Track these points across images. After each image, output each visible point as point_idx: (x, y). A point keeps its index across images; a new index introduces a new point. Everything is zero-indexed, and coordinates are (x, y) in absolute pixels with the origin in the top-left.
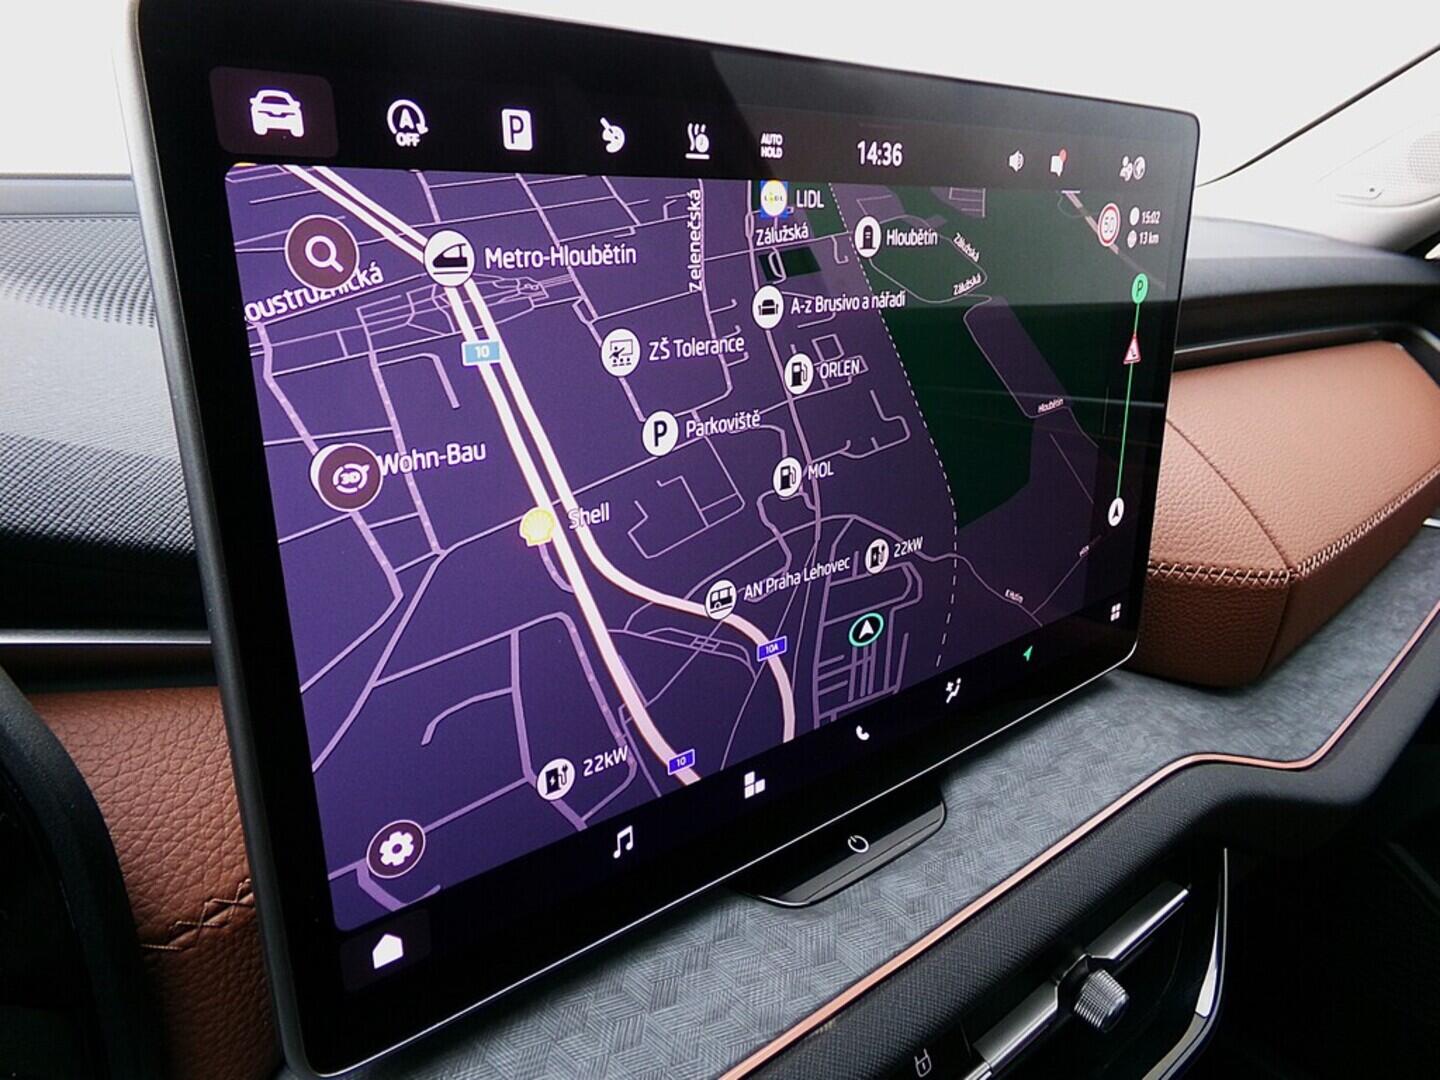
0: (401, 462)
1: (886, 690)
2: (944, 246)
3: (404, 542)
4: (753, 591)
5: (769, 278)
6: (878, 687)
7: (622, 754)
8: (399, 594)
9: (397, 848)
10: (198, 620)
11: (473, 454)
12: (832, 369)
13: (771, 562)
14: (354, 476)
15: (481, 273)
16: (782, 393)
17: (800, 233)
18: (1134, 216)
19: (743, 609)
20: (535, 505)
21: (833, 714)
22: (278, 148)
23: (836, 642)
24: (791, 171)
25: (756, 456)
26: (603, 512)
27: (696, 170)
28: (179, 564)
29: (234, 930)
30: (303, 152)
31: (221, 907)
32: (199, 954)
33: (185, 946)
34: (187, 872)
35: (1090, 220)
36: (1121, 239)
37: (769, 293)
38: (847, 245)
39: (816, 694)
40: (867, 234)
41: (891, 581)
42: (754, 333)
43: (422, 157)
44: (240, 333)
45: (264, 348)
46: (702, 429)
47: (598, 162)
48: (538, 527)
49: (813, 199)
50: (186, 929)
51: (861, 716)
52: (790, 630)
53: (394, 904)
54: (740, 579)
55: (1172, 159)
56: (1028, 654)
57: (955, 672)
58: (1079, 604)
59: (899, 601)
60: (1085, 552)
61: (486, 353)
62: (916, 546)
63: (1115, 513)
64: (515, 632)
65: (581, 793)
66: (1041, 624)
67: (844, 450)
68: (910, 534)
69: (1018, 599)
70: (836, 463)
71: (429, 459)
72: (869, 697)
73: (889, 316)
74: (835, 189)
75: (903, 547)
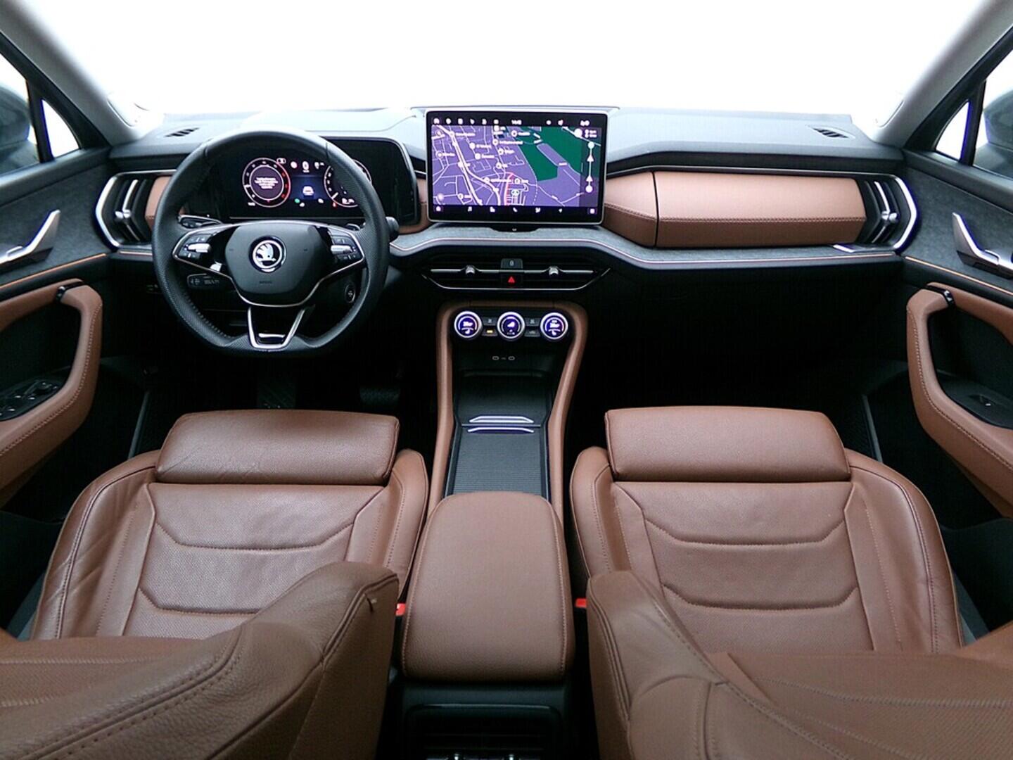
0: (446, 154)
1: (520, 204)
2: (532, 135)
3: (445, 163)
4: (493, 180)
5: (495, 138)
6: (519, 203)
7: (470, 196)
8: (443, 168)
9: (441, 197)
11: (452, 155)
12: (507, 152)
13: (494, 177)
14: (440, 155)
15: (456, 137)
16: (497, 153)
17: (501, 133)
18: (587, 131)
19: (490, 182)
20: (460, 162)
21: (509, 204)
23: (509, 192)
24: (500, 125)
25: (493, 162)
26: (469, 165)
27: (484, 125)
29: (426, 205)
34: (424, 197)
35: (572, 132)
36: (583, 135)
37: (495, 140)
38: (510, 135)
39: (505, 200)
40: (514, 133)
41: (521, 186)
42: (493, 145)
43: (451, 124)
44: (431, 140)
45: (433, 142)
46: (484, 157)
47: (470, 124)
48: (460, 164)
49: (503, 128)
50: (423, 203)
51: (516, 207)
52: (499, 188)
53: (439, 203)
54: (490, 178)
55: (599, 122)
56: (561, 210)
57: (538, 207)
58: (578, 206)
59: (523, 190)
60: (578, 195)
61: (455, 144)
62: (527, 181)
63: (589, 189)
64: (456, 177)
65: (464, 200)
66: (564, 205)
67: (510, 164)
68: (524, 179)
69: (556, 198)
70: (508, 165)
71: (448, 155)
72: (516, 204)
73: (519, 145)
74: (508, 127)
75: (523, 181)
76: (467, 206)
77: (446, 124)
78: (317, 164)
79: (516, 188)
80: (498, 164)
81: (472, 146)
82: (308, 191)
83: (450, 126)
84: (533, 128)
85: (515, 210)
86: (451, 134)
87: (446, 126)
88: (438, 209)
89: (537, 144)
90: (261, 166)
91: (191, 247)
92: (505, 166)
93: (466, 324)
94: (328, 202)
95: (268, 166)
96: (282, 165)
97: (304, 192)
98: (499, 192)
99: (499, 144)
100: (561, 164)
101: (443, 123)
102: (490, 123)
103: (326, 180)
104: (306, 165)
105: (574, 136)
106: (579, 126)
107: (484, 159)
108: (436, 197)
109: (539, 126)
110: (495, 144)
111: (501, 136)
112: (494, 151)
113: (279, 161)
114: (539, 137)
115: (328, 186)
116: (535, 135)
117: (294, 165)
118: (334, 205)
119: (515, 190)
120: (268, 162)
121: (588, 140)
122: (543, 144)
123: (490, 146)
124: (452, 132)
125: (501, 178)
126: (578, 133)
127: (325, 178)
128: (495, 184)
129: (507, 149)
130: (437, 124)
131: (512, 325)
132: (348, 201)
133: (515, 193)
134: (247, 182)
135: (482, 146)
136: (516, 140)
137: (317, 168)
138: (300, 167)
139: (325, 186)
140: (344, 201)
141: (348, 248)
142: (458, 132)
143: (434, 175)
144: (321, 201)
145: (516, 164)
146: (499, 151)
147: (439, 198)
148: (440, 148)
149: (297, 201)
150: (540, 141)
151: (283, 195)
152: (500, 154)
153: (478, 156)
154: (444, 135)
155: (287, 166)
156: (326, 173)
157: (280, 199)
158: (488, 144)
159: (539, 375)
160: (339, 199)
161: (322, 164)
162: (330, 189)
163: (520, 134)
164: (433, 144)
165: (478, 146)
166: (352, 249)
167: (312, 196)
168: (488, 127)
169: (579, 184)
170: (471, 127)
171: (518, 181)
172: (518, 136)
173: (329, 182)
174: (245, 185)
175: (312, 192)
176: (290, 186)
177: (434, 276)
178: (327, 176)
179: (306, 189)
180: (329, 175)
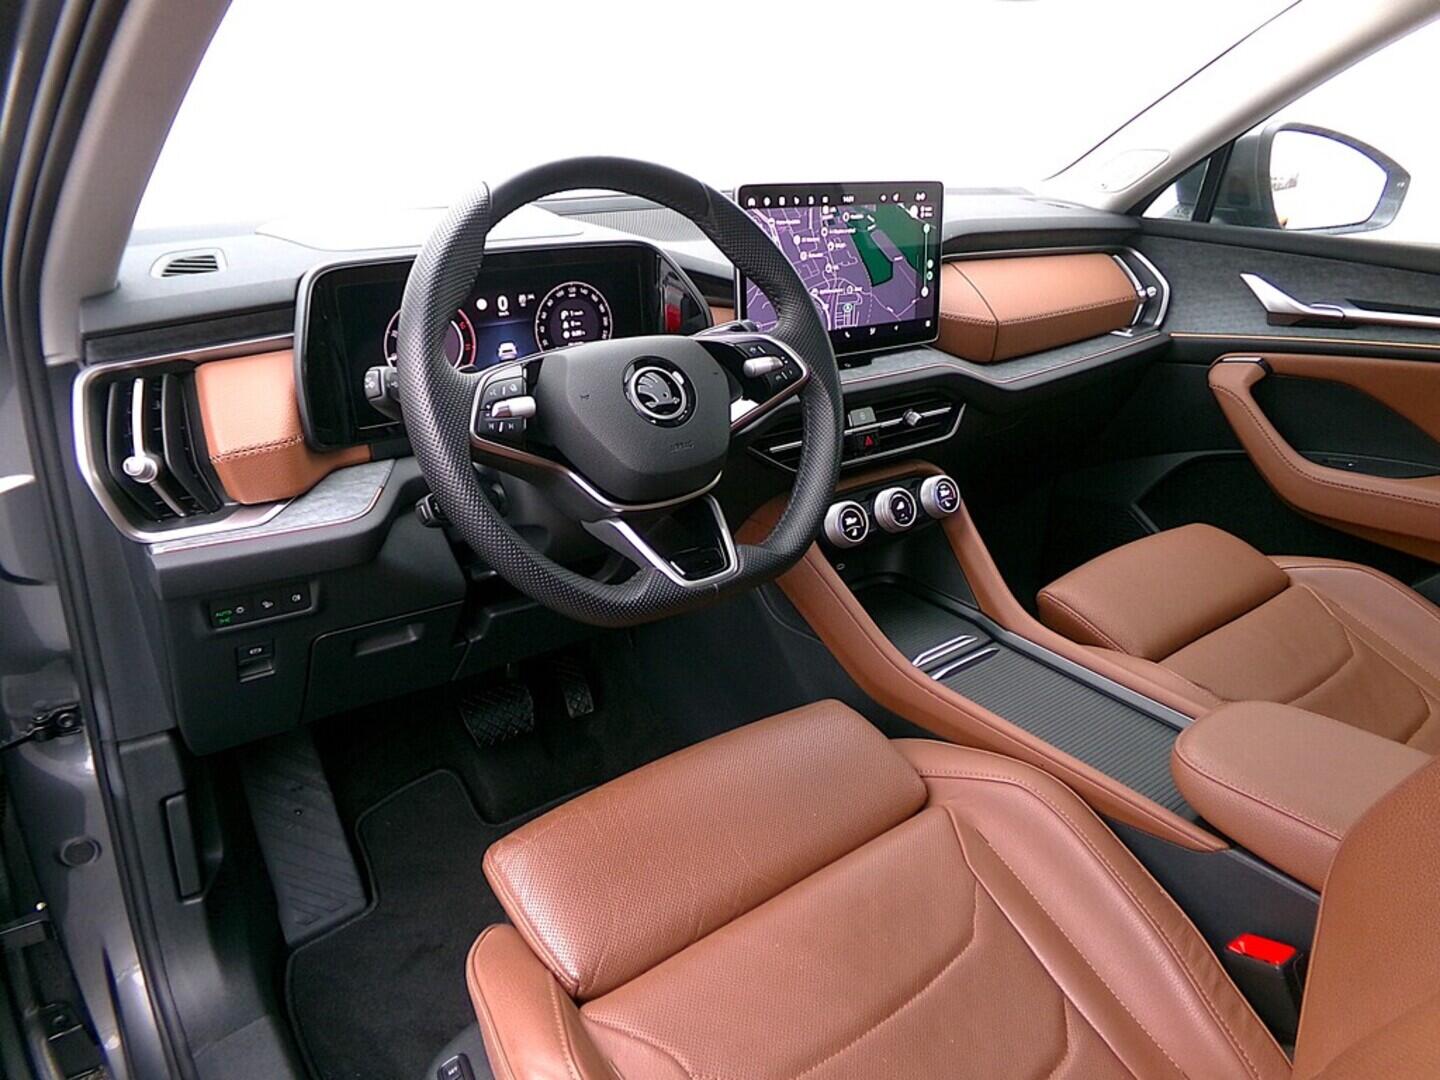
1: (853, 325)
2: (865, 218)
4: (822, 292)
5: (824, 225)
6: (851, 323)
12: (838, 246)
13: (824, 287)
15: (776, 225)
16: (827, 249)
17: (831, 217)
18: (922, 209)
19: (819, 295)
21: (840, 327)
23: (841, 308)
24: (829, 204)
25: (822, 262)
27: (810, 206)
30: (754, 207)
35: (907, 210)
36: (919, 215)
37: (825, 229)
38: (841, 219)
39: (836, 321)
40: (846, 217)
41: (852, 297)
42: (821, 237)
43: (770, 206)
46: (811, 256)
47: (794, 205)
49: (833, 210)
51: (849, 330)
52: (830, 303)
54: (819, 289)
55: (934, 193)
56: (896, 328)
57: (873, 326)
58: (913, 318)
59: (856, 303)
60: (914, 301)
62: (860, 289)
63: (925, 292)
66: (900, 320)
67: (842, 264)
68: (858, 286)
69: (891, 310)
70: (840, 266)
72: (849, 325)
73: (852, 234)
74: (839, 207)
75: (857, 289)
77: (764, 206)
78: (522, 298)
79: (848, 301)
80: (829, 265)
81: (797, 240)
82: (508, 350)
83: (769, 210)
84: (866, 206)
85: (847, 335)
86: (771, 223)
87: (763, 210)
89: (871, 231)
92: (836, 267)
93: (850, 521)
97: (501, 354)
98: (829, 310)
99: (829, 234)
100: (896, 259)
101: (760, 205)
102: (819, 203)
103: (539, 325)
104: (503, 303)
105: (909, 215)
106: (915, 202)
107: (811, 259)
109: (873, 203)
110: (824, 235)
111: (830, 222)
112: (823, 248)
114: (873, 220)
115: (542, 337)
116: (869, 217)
117: (482, 304)
119: (848, 305)
121: (923, 221)
122: (877, 231)
123: (818, 239)
124: (772, 220)
125: (831, 289)
126: (913, 212)
127: (537, 321)
128: (823, 297)
129: (838, 242)
130: (752, 207)
131: (901, 506)
133: (848, 307)
134: (392, 349)
135: (809, 240)
136: (849, 227)
137: (523, 305)
138: (493, 307)
139: (537, 338)
142: (780, 220)
143: (748, 292)
145: (849, 264)
146: (828, 246)
150: (873, 226)
151: (463, 365)
152: (830, 250)
153: (804, 256)
155: (470, 307)
156: (538, 313)
158: (816, 236)
159: (889, 581)
161: (531, 297)
162: (545, 342)
163: (853, 217)
165: (804, 240)
168: (816, 208)
169: (915, 287)
170: (796, 209)
171: (850, 290)
172: (850, 220)
173: (542, 329)
174: (389, 356)
175: (515, 352)
176: (474, 347)
177: (778, 455)
178: (540, 318)
179: (505, 346)
180: (544, 316)
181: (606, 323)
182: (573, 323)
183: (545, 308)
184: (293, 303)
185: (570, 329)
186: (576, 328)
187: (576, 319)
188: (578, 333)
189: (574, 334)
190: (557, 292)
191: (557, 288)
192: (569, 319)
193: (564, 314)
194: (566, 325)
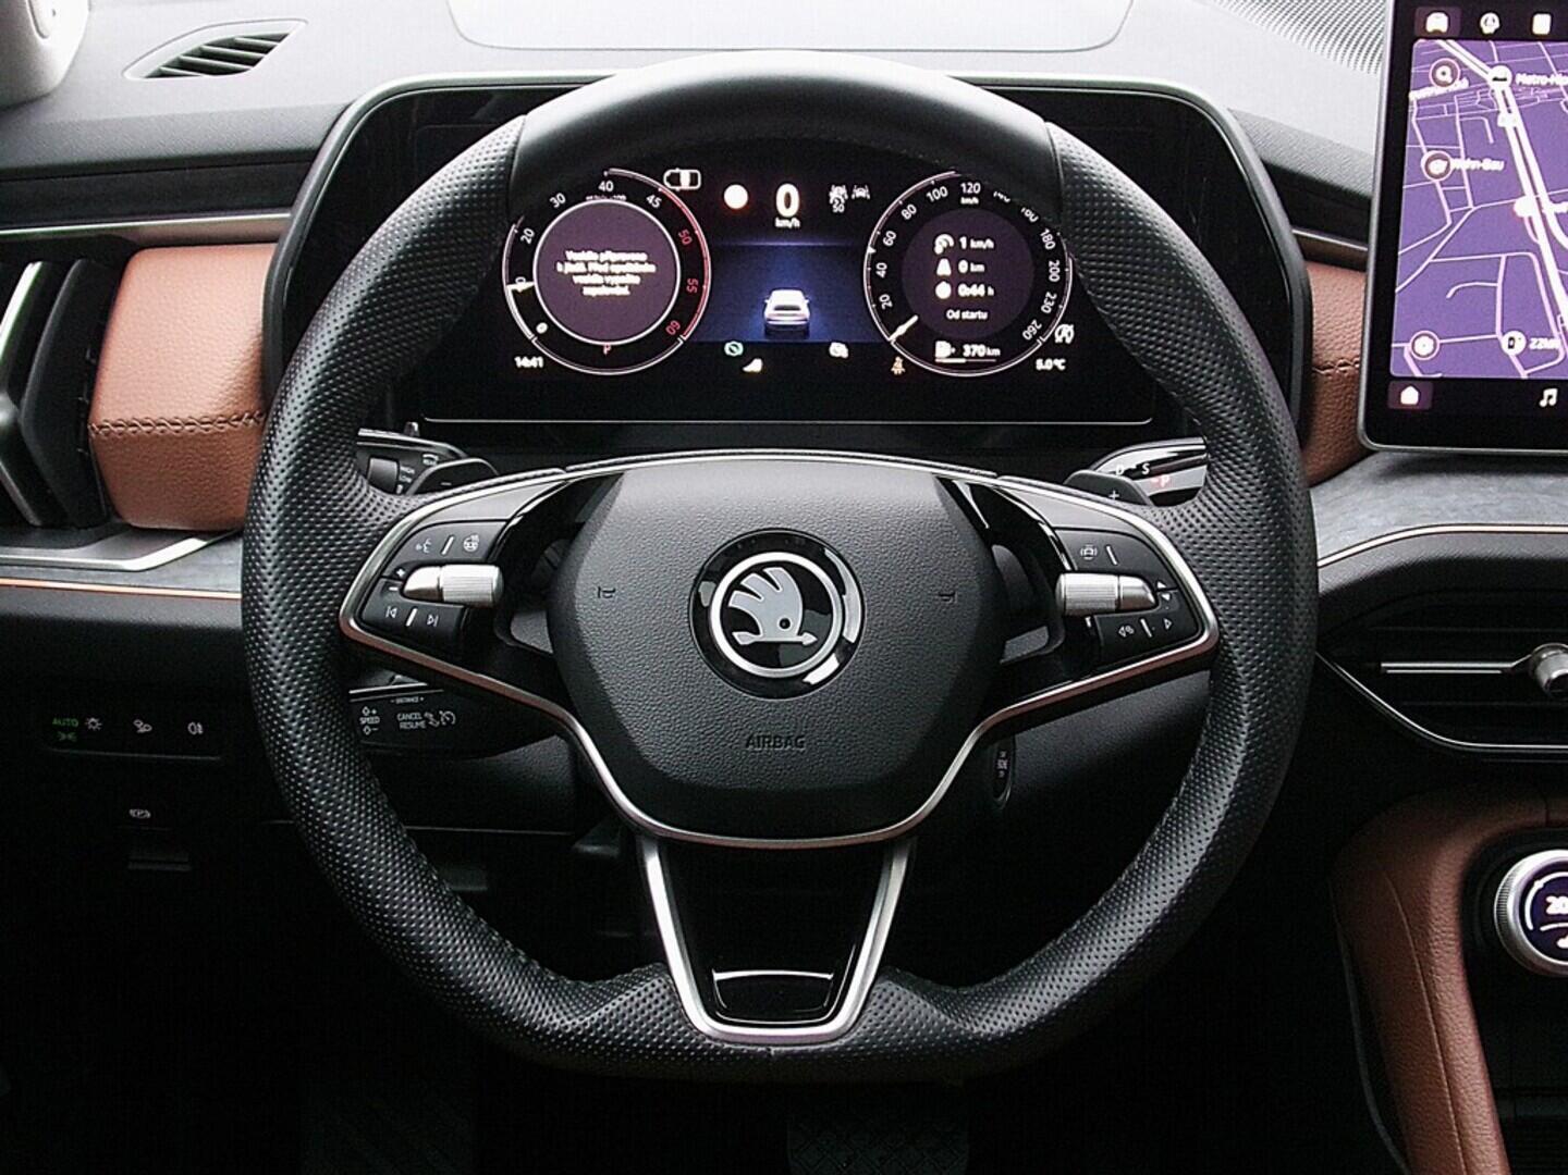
0: (1463, 164)
3: (1456, 199)
8: (1449, 222)
9: (1425, 346)
10: (1365, 241)
11: (1498, 166)
14: (1438, 167)
15: (1513, 85)
20: (1523, 195)
22: (1437, 35)
28: (1361, 203)
29: (1348, 377)
30: (1444, 37)
31: (1345, 364)
32: (1332, 381)
33: (1328, 375)
34: (1337, 344)
43: (1499, 37)
44: (1406, 102)
45: (1414, 109)
48: (1524, 207)
50: (1330, 367)
53: (1418, 374)
61: (1511, 120)
64: (1503, 257)
65: (1527, 357)
71: (1475, 164)
76: (1537, 386)
77: (1481, 37)
78: (837, 194)
82: (787, 305)
83: (1493, 46)
86: (1497, 78)
87: (1478, 44)
88: (1410, 397)
90: (591, 201)
91: (422, 580)
94: (871, 354)
95: (621, 200)
96: (681, 194)
97: (769, 312)
101: (1467, 32)
103: (874, 260)
104: (788, 201)
108: (1407, 347)
113: (675, 180)
115: (878, 286)
117: (736, 197)
118: (898, 368)
120: (622, 186)
124: (1503, 71)
127: (870, 250)
132: (959, 353)
134: (521, 268)
137: (839, 209)
138: (762, 206)
139: (867, 288)
140: (943, 350)
141: (1133, 586)
142: (1530, 70)
143: (1400, 253)
144: (839, 350)
147: (1417, 350)
148: (1442, 138)
149: (734, 349)
151: (675, 324)
154: (1463, 84)
155: (707, 201)
156: (876, 232)
157: (661, 339)
160: (920, 343)
161: (861, 193)
162: (886, 301)
164: (1413, 120)
166: (1155, 591)
167: (803, 330)
173: (881, 270)
174: (512, 281)
175: (805, 312)
176: (707, 287)
177: (1397, 689)
178: (878, 244)
179: (780, 297)
180: (889, 241)
181: (1054, 276)
182: (963, 266)
183: (895, 221)
184: (311, 155)
185: (955, 279)
186: (971, 279)
187: (974, 256)
188: (978, 291)
189: (964, 290)
190: (930, 188)
191: (931, 180)
192: (953, 255)
193: (942, 242)
194: (944, 268)
